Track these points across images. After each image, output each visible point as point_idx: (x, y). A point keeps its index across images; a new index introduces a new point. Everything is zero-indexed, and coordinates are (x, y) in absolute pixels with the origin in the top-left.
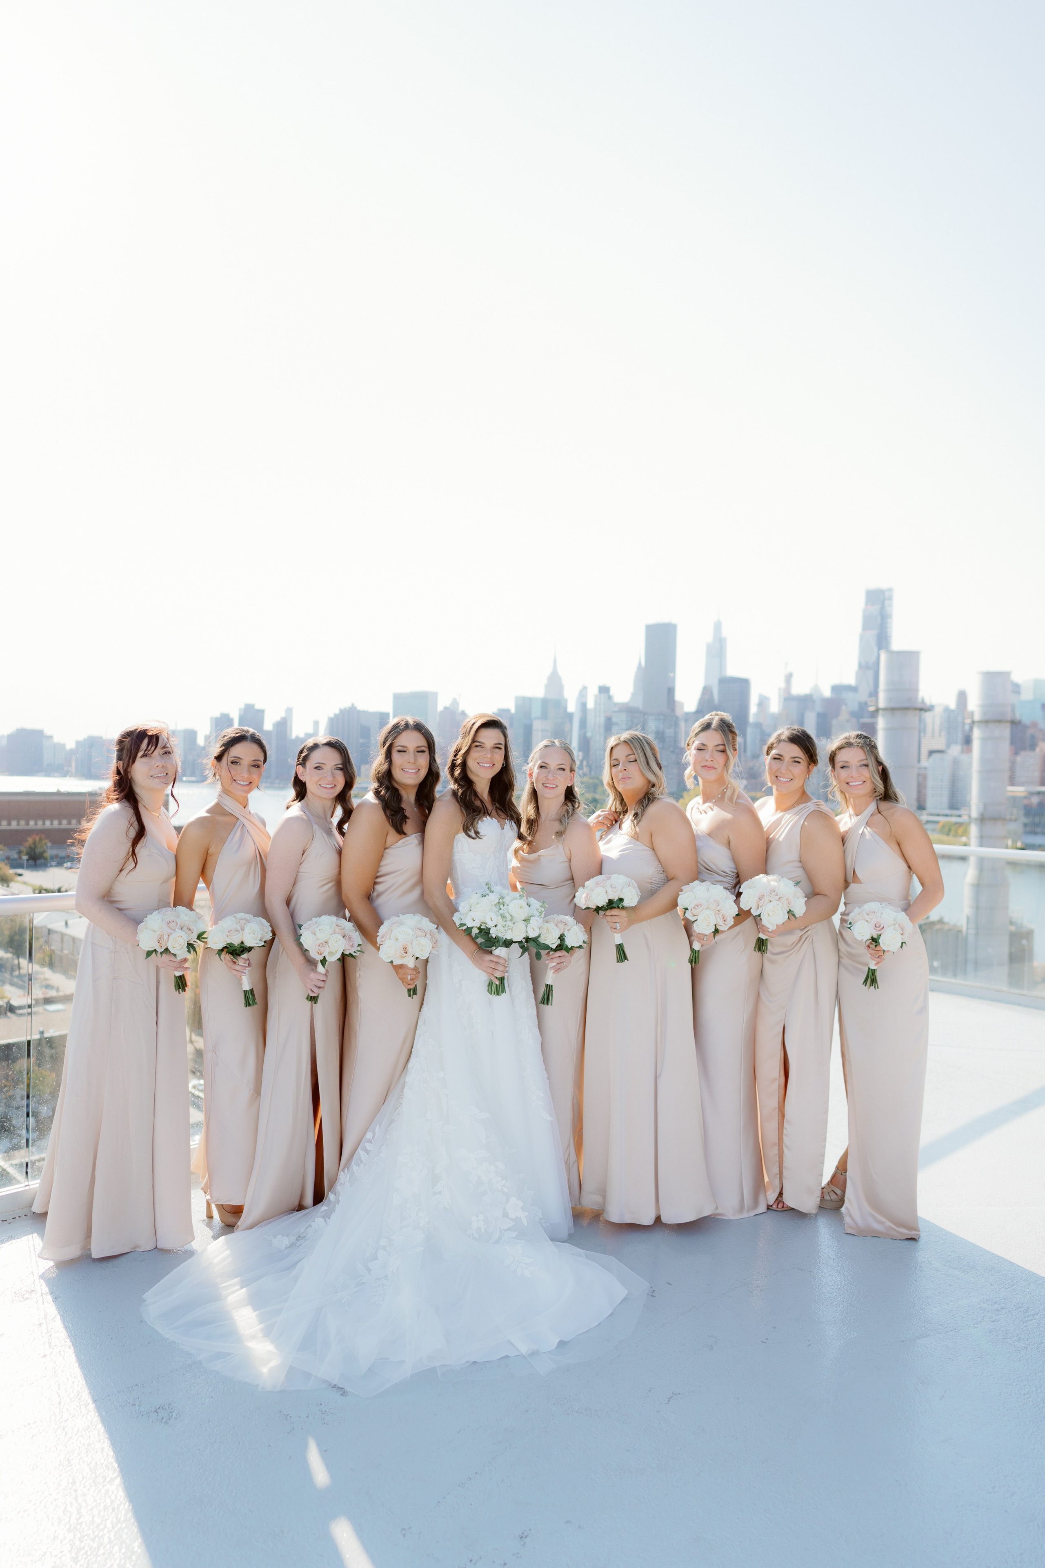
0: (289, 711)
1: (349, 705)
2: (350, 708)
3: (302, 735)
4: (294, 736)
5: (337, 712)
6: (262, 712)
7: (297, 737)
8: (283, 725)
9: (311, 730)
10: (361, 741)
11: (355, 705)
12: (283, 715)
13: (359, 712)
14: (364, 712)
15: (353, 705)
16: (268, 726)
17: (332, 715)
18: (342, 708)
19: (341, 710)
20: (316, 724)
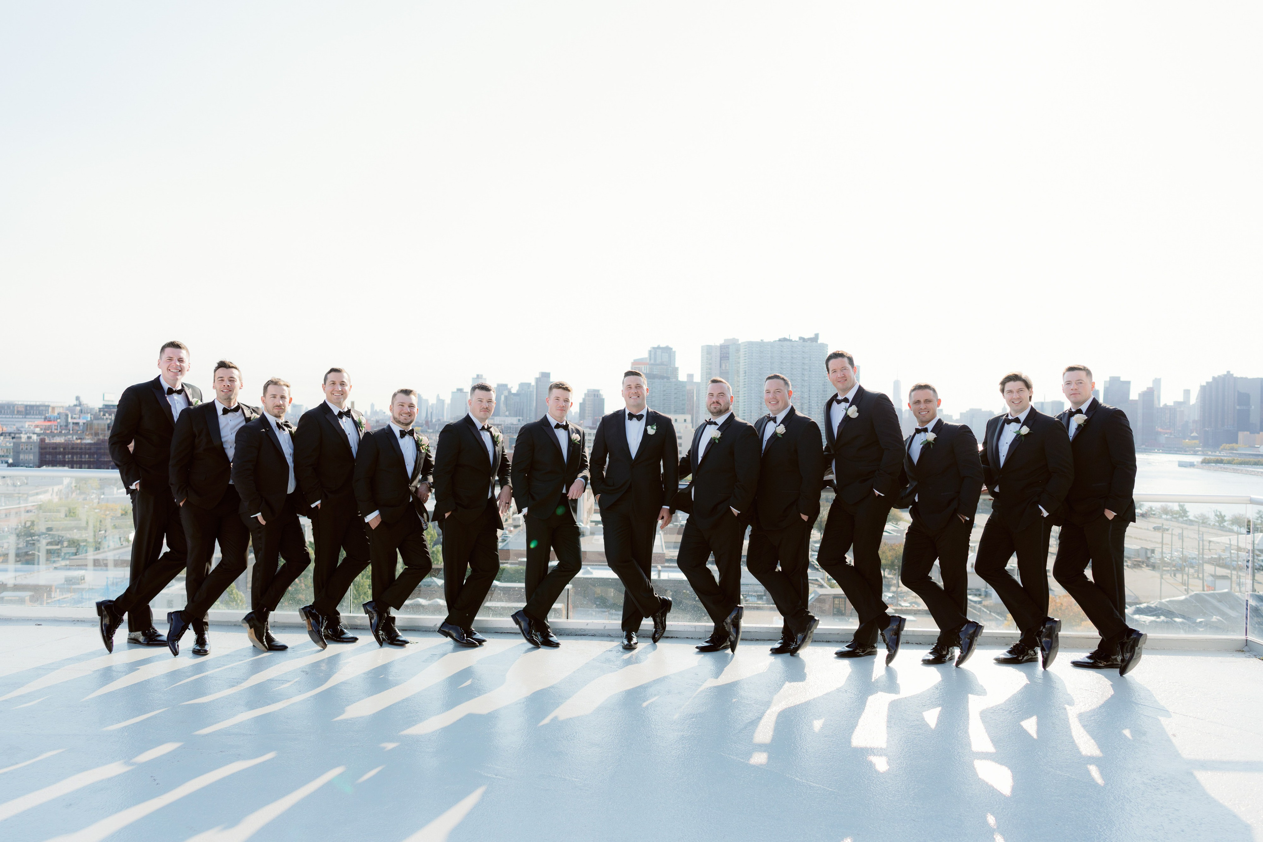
0: (1157, 382)
1: (1226, 373)
2: (1225, 376)
3: (1170, 403)
4: (1162, 405)
5: (1210, 380)
6: (1128, 383)
7: (1165, 405)
8: (1149, 395)
9: (1181, 399)
10: (1238, 407)
11: (1231, 373)
12: (1151, 385)
13: (1236, 379)
14: (1242, 378)
15: (1228, 372)
16: (1134, 396)
17: (1205, 384)
18: (1216, 376)
19: (1214, 378)
20: (1187, 392)
